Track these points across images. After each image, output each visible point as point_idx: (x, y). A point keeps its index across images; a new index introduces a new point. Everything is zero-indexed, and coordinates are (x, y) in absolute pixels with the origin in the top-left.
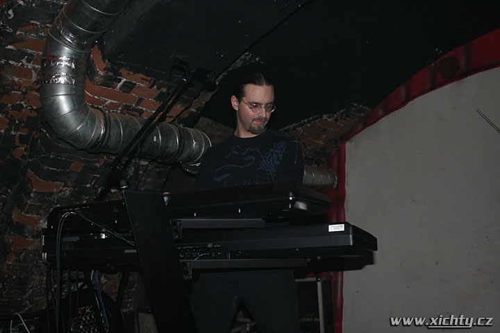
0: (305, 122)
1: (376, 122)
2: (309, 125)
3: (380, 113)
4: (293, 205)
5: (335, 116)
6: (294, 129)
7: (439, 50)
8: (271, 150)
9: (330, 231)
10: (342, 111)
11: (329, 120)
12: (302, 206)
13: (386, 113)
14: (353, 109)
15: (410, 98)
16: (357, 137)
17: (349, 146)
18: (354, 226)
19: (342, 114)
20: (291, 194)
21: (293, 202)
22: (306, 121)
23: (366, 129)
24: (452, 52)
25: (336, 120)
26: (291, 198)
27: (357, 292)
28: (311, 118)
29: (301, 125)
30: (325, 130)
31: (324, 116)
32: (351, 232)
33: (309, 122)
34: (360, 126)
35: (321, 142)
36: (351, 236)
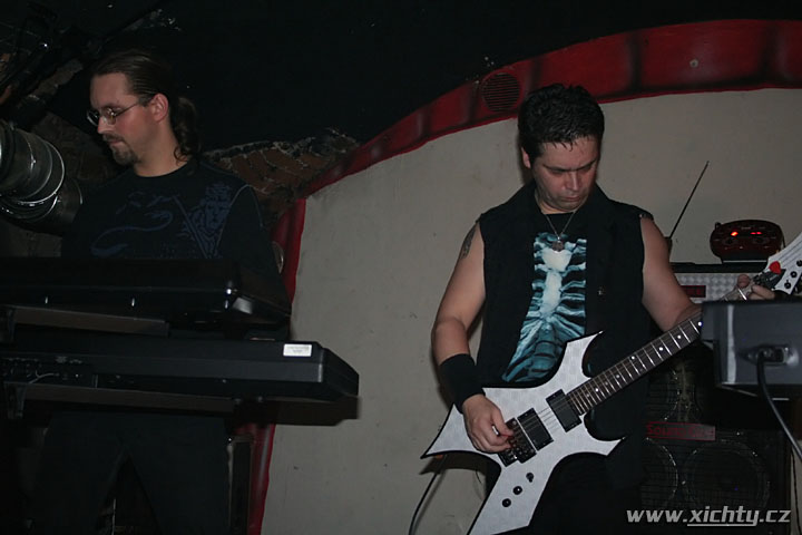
0: (238, 150)
1: (365, 168)
2: (245, 156)
3: (375, 152)
4: (231, 304)
5: (296, 147)
6: (217, 159)
7: (490, 60)
8: (202, 202)
9: (285, 354)
10: (309, 139)
11: (284, 152)
12: (244, 306)
13: (386, 155)
14: (330, 139)
15: (430, 134)
16: (329, 190)
17: (312, 204)
18: (327, 351)
19: (309, 145)
20: (230, 284)
21: (232, 299)
22: (241, 147)
23: (346, 178)
24: (511, 68)
25: (296, 154)
26: (229, 292)
27: (295, 468)
28: (251, 144)
29: (231, 155)
30: (273, 169)
31: (276, 144)
32: (321, 359)
33: (246, 150)
34: (337, 172)
35: (263, 190)
36: (320, 366)
